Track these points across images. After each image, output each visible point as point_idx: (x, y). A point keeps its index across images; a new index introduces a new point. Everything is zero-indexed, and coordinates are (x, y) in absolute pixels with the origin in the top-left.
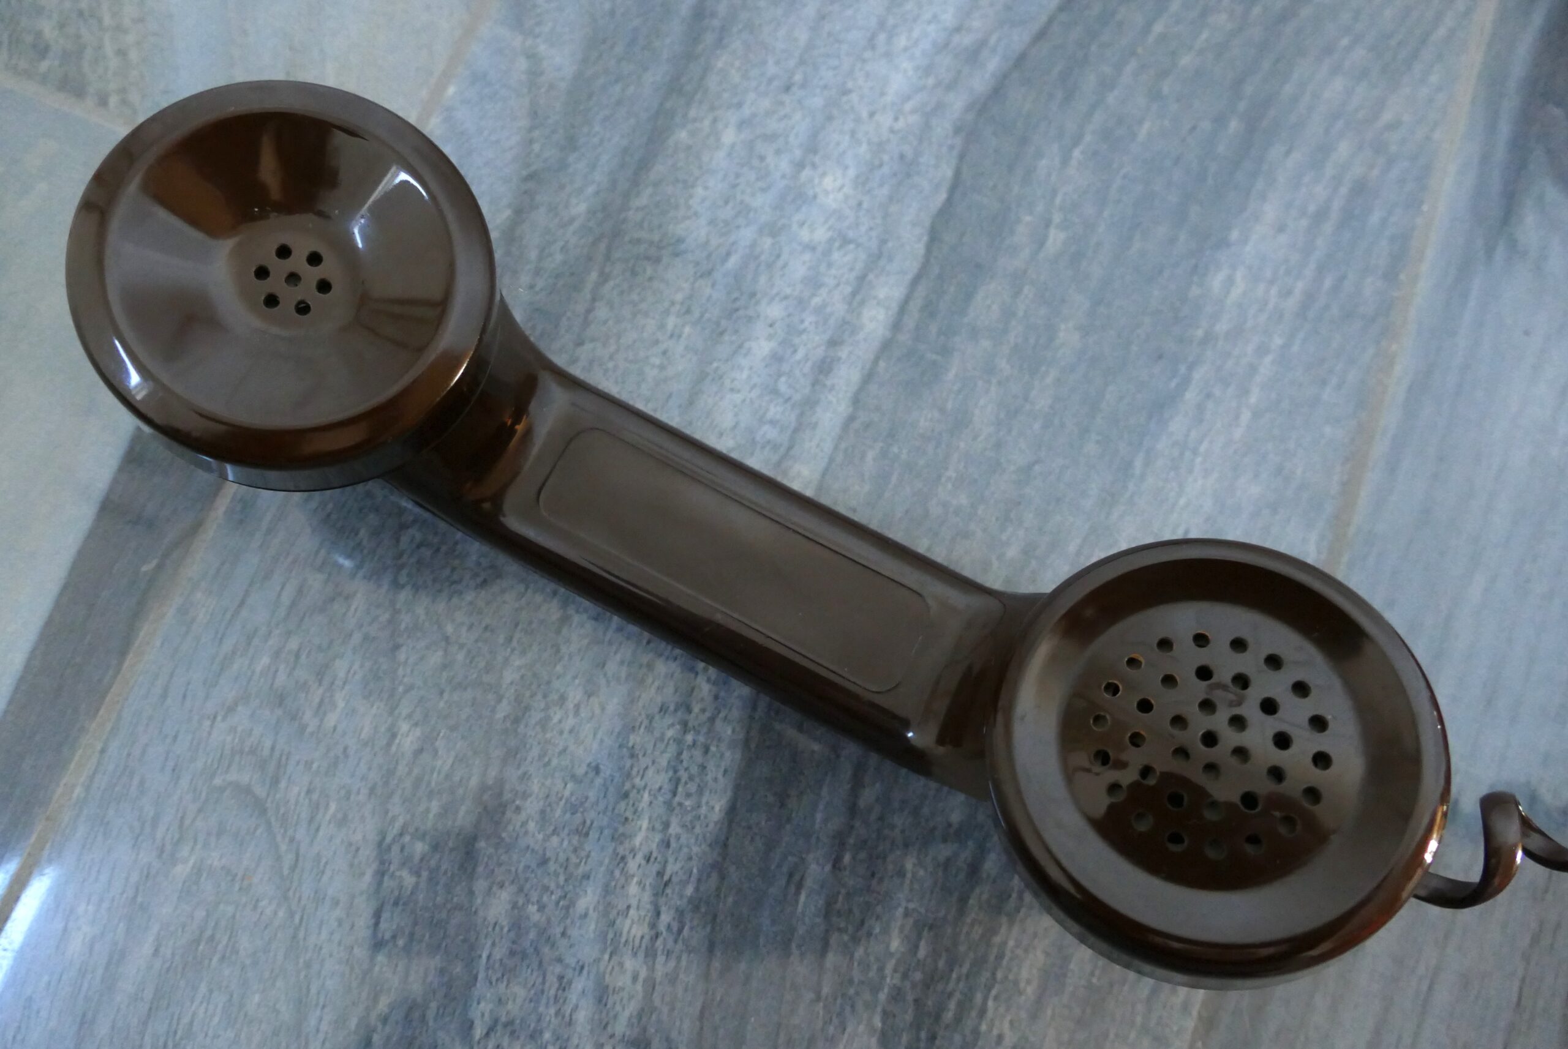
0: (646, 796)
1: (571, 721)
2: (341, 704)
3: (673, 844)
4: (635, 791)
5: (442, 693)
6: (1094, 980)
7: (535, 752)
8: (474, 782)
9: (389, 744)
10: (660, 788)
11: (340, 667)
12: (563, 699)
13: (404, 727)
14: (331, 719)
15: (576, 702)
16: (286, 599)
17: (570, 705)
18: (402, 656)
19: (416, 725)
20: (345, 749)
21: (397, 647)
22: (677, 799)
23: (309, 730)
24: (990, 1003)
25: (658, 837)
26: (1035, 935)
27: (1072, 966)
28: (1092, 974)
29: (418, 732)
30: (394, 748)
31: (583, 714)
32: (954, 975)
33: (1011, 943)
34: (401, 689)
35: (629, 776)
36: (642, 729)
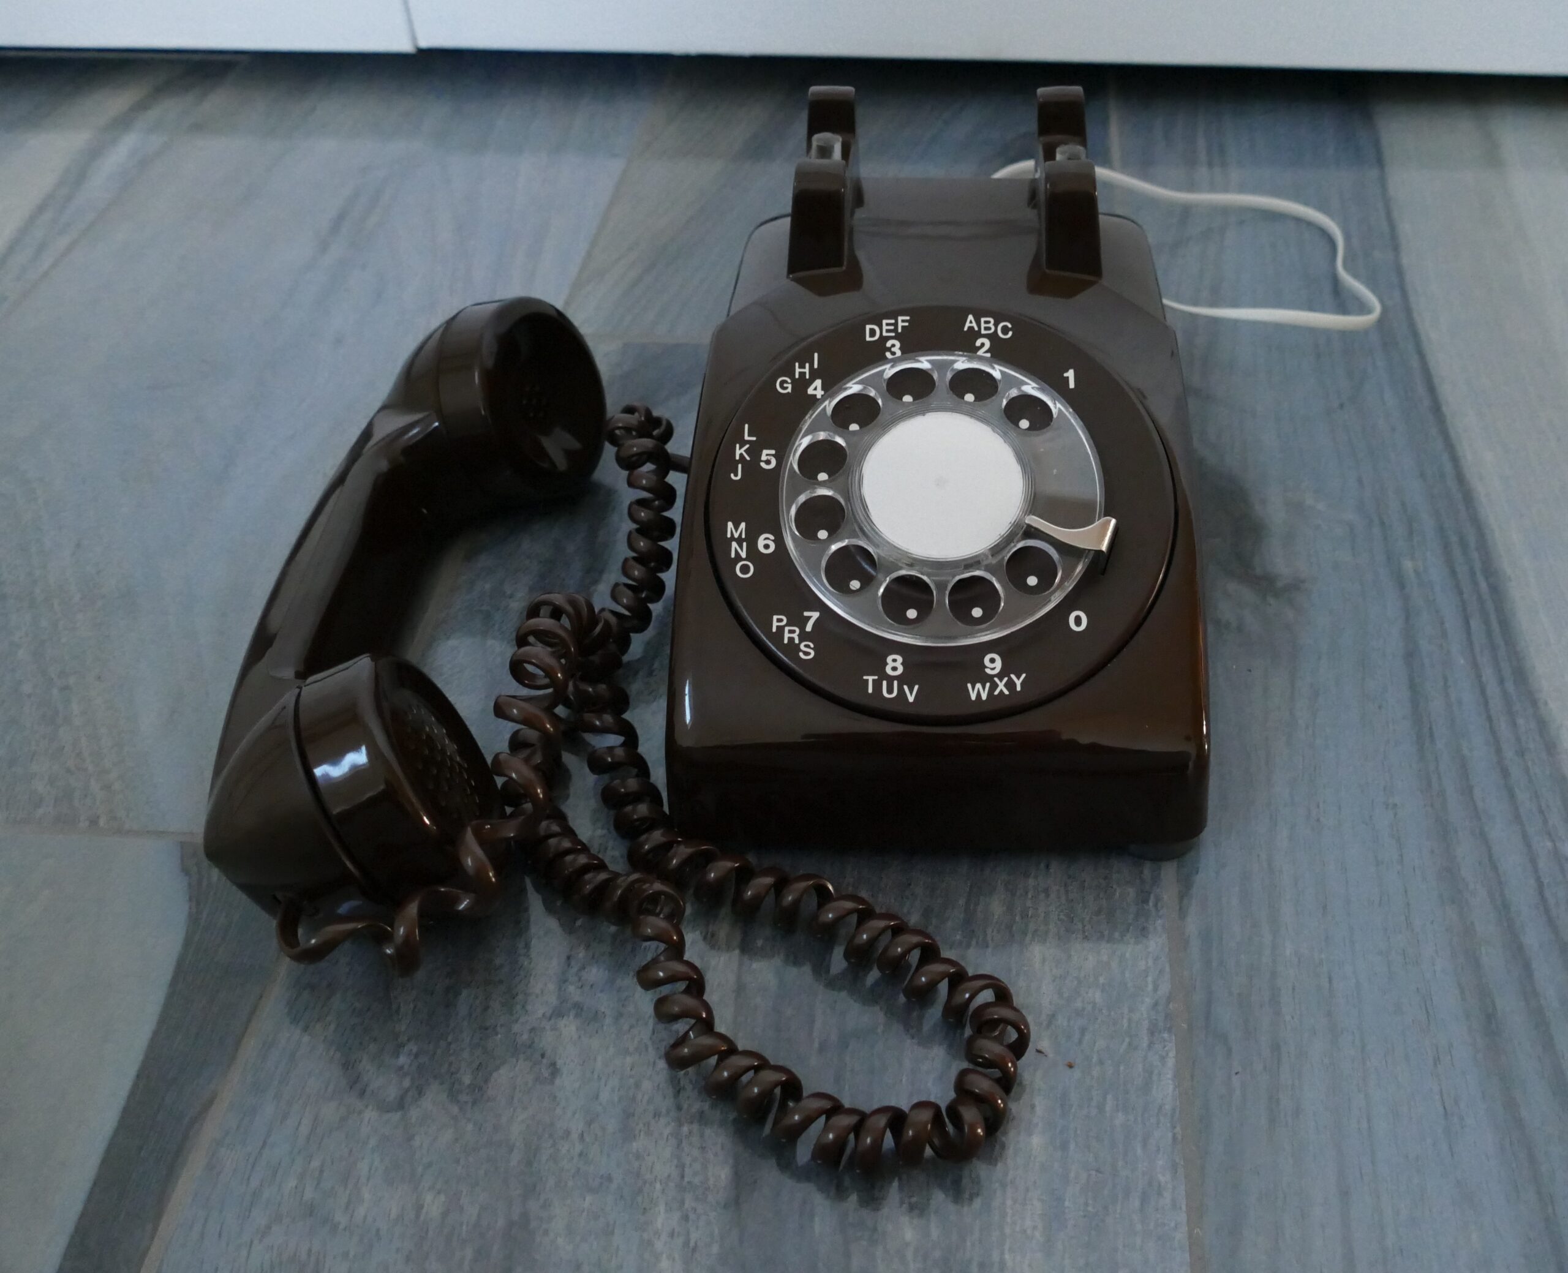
0: (658, 1186)
1: (578, 1148)
2: (366, 1195)
3: (692, 1216)
4: (647, 1185)
5: (458, 1161)
6: (1090, 1209)
7: (551, 1182)
8: (501, 1223)
9: (418, 1216)
10: (669, 1176)
11: (363, 1167)
12: (567, 1133)
13: (429, 1198)
14: (361, 1211)
15: (580, 1131)
16: (304, 1130)
17: (575, 1136)
18: (417, 1142)
19: (439, 1193)
20: (378, 1230)
21: (410, 1138)
22: (686, 1179)
23: (341, 1227)
24: (1007, 1256)
25: (677, 1215)
26: (1027, 1190)
27: (1067, 1204)
28: (1086, 1204)
29: (442, 1198)
30: (422, 1218)
31: (587, 1139)
32: (968, 1244)
33: (1009, 1202)
34: (420, 1169)
35: (638, 1175)
36: (642, 1137)
